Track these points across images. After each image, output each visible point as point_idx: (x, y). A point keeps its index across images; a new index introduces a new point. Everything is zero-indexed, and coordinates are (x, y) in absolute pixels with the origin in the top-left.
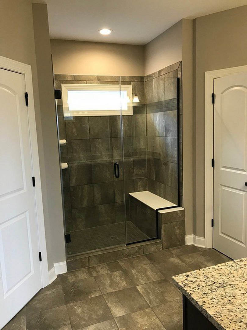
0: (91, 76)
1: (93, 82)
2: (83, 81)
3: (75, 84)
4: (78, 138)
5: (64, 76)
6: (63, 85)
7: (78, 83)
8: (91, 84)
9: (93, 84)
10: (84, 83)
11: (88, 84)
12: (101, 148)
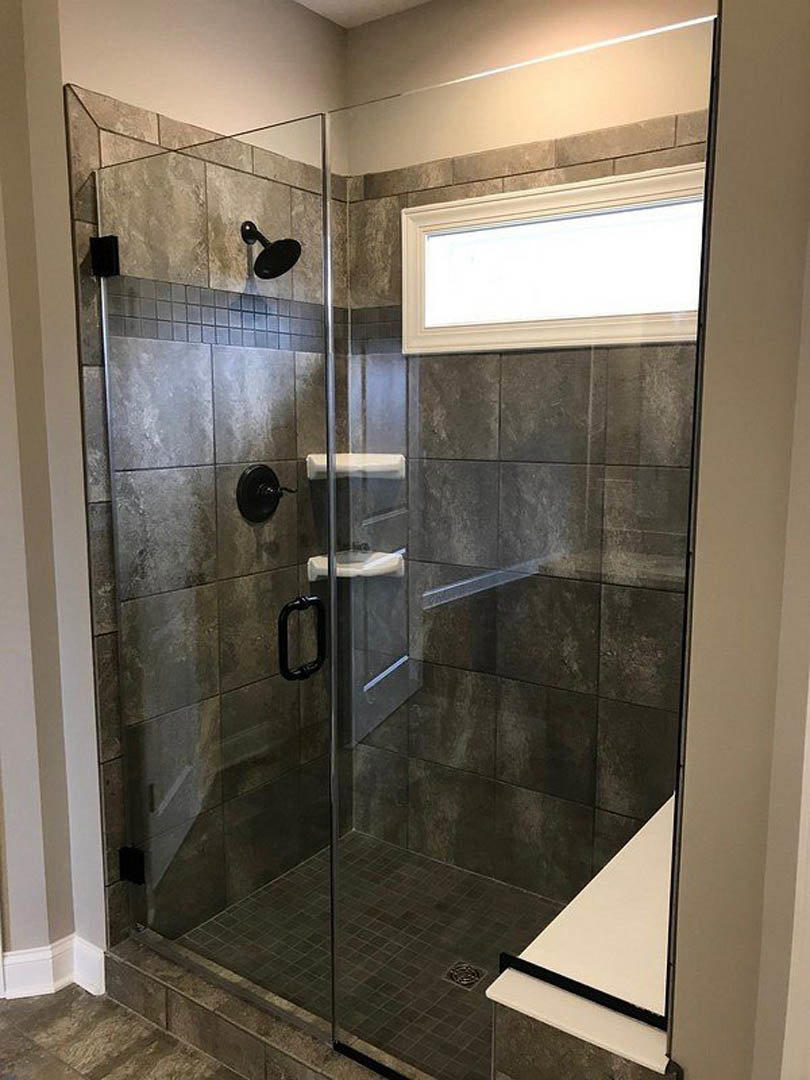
0: (525, 147)
1: (533, 180)
2: (487, 183)
3: (455, 200)
4: (450, 454)
5: (414, 172)
6: (407, 214)
7: (468, 197)
8: (524, 187)
9: (531, 188)
10: (495, 190)
11: (511, 191)
12: (545, 512)
